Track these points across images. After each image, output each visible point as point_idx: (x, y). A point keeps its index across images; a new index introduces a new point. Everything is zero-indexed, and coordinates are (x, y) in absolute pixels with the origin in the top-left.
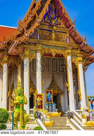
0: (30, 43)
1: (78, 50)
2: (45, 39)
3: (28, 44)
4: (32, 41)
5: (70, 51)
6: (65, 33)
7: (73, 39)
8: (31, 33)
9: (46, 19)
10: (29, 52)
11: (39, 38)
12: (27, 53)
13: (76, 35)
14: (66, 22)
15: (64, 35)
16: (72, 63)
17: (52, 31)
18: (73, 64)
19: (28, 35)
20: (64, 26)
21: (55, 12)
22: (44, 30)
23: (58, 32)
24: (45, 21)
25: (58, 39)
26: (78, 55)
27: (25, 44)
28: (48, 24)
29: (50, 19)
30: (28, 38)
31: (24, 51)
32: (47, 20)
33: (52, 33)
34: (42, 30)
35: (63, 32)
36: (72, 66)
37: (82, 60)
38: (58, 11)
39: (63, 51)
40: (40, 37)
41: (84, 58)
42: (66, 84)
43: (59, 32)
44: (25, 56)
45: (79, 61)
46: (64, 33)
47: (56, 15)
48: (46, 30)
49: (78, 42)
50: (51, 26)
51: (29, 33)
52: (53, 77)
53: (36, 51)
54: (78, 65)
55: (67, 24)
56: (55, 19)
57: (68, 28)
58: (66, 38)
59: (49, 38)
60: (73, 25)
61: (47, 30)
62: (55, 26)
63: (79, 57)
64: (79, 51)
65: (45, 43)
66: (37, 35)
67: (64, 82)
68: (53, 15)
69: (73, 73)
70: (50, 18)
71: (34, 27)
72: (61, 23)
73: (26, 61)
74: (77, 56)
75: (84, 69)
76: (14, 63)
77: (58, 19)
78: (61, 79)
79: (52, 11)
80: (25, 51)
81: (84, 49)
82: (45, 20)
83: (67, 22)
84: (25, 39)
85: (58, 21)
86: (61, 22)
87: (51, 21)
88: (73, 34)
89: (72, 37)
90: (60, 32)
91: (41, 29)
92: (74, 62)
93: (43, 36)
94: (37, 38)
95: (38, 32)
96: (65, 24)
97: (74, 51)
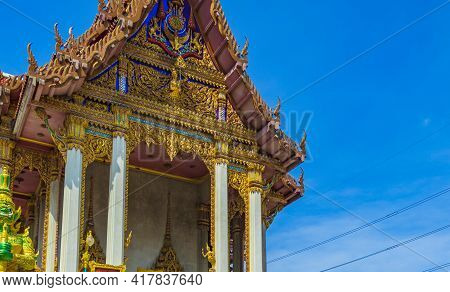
0: (92, 100)
1: (250, 150)
2: (146, 96)
3: (84, 103)
4: (97, 92)
5: (225, 148)
6: (212, 86)
7: (239, 109)
8: (95, 59)
9: (152, 30)
10: (86, 129)
11: (123, 87)
12: (77, 131)
13: (249, 97)
14: (219, 53)
15: (209, 93)
16: (230, 187)
17: (169, 72)
19: (85, 65)
20: (211, 63)
21: (186, 14)
22: (142, 63)
23: (191, 80)
24: (148, 36)
25: (189, 104)
26: (251, 165)
27: (73, 101)
28: (158, 48)
29: (167, 33)
30: (83, 74)
31: (66, 125)
32: (158, 33)
33: (171, 78)
34: (138, 62)
35: (206, 84)
37: (260, 181)
38: (197, 10)
39: (203, 147)
40: (127, 85)
42: (206, 252)
43: (195, 81)
44: (70, 140)
45: (253, 184)
47: (186, 22)
48: (150, 66)
49: (255, 124)
50: (169, 55)
51: (88, 58)
52: (167, 237)
53: (112, 131)
54: (247, 197)
55: (221, 59)
56: (184, 34)
57: (225, 74)
58: (216, 104)
59: (157, 94)
61: (154, 67)
62: (185, 57)
63: (252, 170)
64: (253, 153)
65: (143, 110)
66: (118, 75)
68: (177, 21)
69: (231, 223)
70: (166, 27)
71: (108, 43)
72: (202, 54)
73: (74, 161)
74: (247, 170)
75: (266, 220)
77: (194, 37)
79: (175, 4)
80: (70, 122)
81: (272, 146)
82: (148, 31)
83: (223, 53)
84: (71, 78)
85: (193, 45)
86: (202, 50)
87: (168, 39)
88: (239, 92)
89: (234, 104)
90: (199, 81)
91: (134, 60)
92: (235, 186)
93: (139, 83)
94: (118, 88)
95: (123, 66)
96: (216, 58)
97: (239, 151)
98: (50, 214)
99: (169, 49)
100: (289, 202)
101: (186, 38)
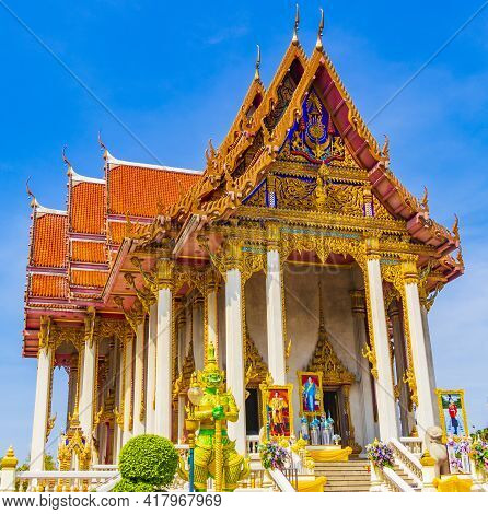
0: (246, 220)
1: (401, 240)
2: (294, 207)
3: (239, 224)
4: (251, 212)
5: (375, 244)
6: (357, 184)
7: (386, 204)
8: (248, 186)
9: (295, 143)
10: (243, 248)
11: (272, 202)
13: (393, 190)
14: (361, 152)
15: (354, 192)
16: (384, 282)
17: (315, 179)
18: (388, 287)
19: (240, 195)
20: (353, 163)
21: (325, 121)
22: (288, 176)
23: (335, 182)
24: (291, 149)
25: (334, 206)
26: (404, 256)
27: (229, 223)
28: (302, 158)
29: (309, 142)
30: (239, 203)
31: (224, 247)
32: (300, 145)
33: (316, 185)
34: (284, 176)
35: (350, 184)
36: (385, 294)
37: (415, 271)
38: (335, 116)
39: (353, 245)
40: (276, 200)
41: (422, 266)
42: (366, 352)
43: (339, 182)
44: (229, 261)
45: (408, 275)
46: (354, 185)
47: (326, 129)
48: (295, 177)
49: (403, 215)
50: (314, 163)
51: (242, 187)
52: (322, 330)
53: (266, 245)
54: (403, 289)
55: (362, 156)
56: (325, 141)
57: (368, 171)
58: (362, 201)
59: (305, 202)
60: (385, 159)
61: (299, 177)
62: (326, 162)
63: (405, 261)
64: (404, 244)
65: (292, 219)
66: (267, 191)
67: (359, 348)
68: (317, 130)
69: (389, 313)
70: (307, 138)
71: (258, 169)
72: (344, 155)
73: (234, 281)
74: (401, 261)
75: (425, 303)
76: (193, 284)
77: (334, 141)
78: (350, 335)
79: (313, 115)
80: (228, 245)
81: (423, 235)
82: (291, 145)
83: (365, 152)
84: (229, 209)
85: (334, 149)
86: (344, 151)
87: (310, 149)
88: (383, 189)
89: (380, 197)
90: (343, 182)
91: (281, 175)
92: (388, 280)
93: (287, 196)
94: (268, 204)
95: (271, 183)
96: (358, 156)
97: (391, 244)
98: (209, 327)
99: (311, 157)
100: (449, 280)
101: (328, 143)
